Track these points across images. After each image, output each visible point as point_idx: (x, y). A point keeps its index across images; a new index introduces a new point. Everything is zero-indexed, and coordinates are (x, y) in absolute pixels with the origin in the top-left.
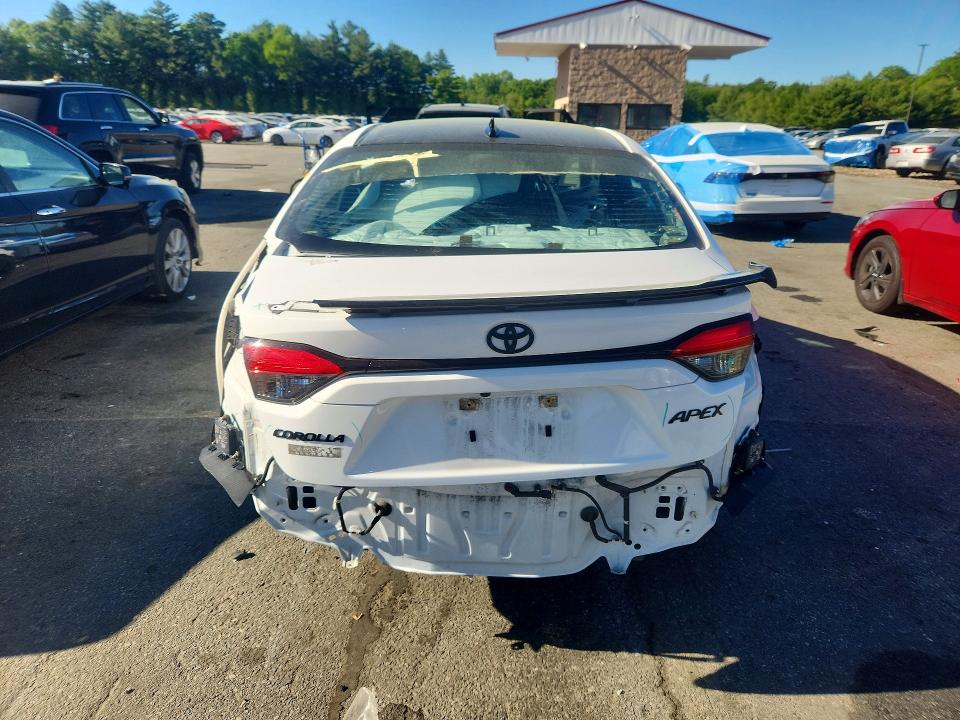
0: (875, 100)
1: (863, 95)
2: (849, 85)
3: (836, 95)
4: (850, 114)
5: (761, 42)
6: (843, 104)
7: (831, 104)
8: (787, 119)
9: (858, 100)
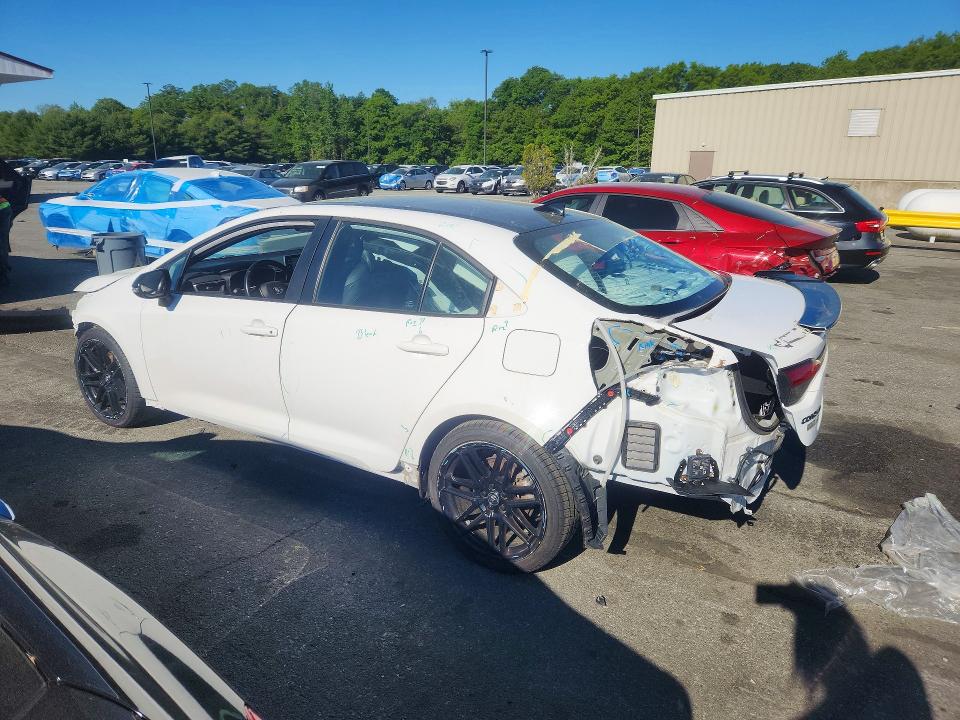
0: (113, 132)
1: (100, 126)
2: (82, 116)
3: (72, 125)
4: (94, 145)
5: (44, 74)
6: (83, 135)
7: (71, 134)
8: (26, 149)
9: (96, 130)
